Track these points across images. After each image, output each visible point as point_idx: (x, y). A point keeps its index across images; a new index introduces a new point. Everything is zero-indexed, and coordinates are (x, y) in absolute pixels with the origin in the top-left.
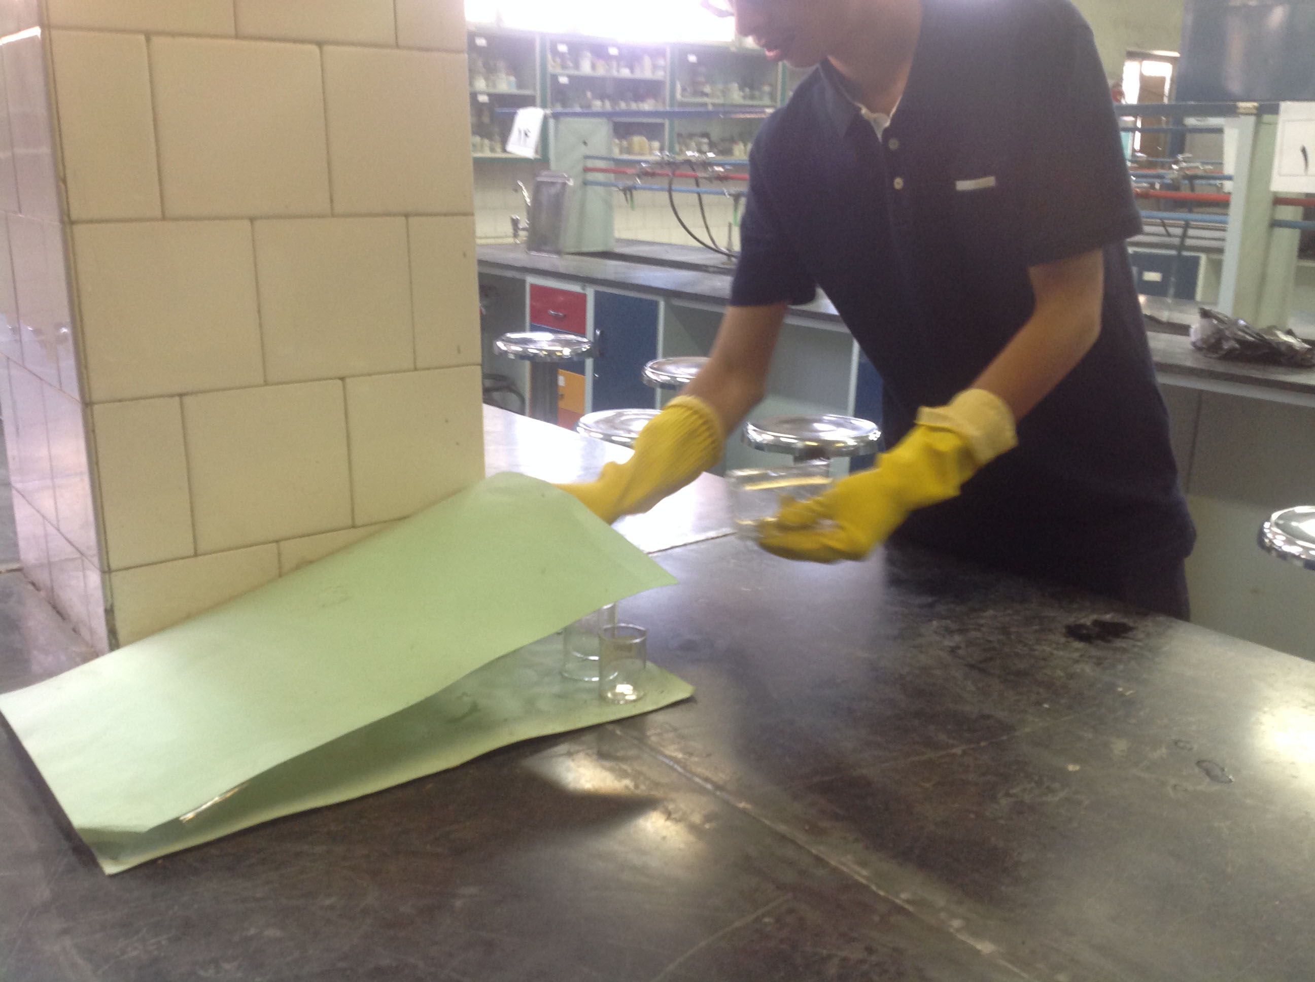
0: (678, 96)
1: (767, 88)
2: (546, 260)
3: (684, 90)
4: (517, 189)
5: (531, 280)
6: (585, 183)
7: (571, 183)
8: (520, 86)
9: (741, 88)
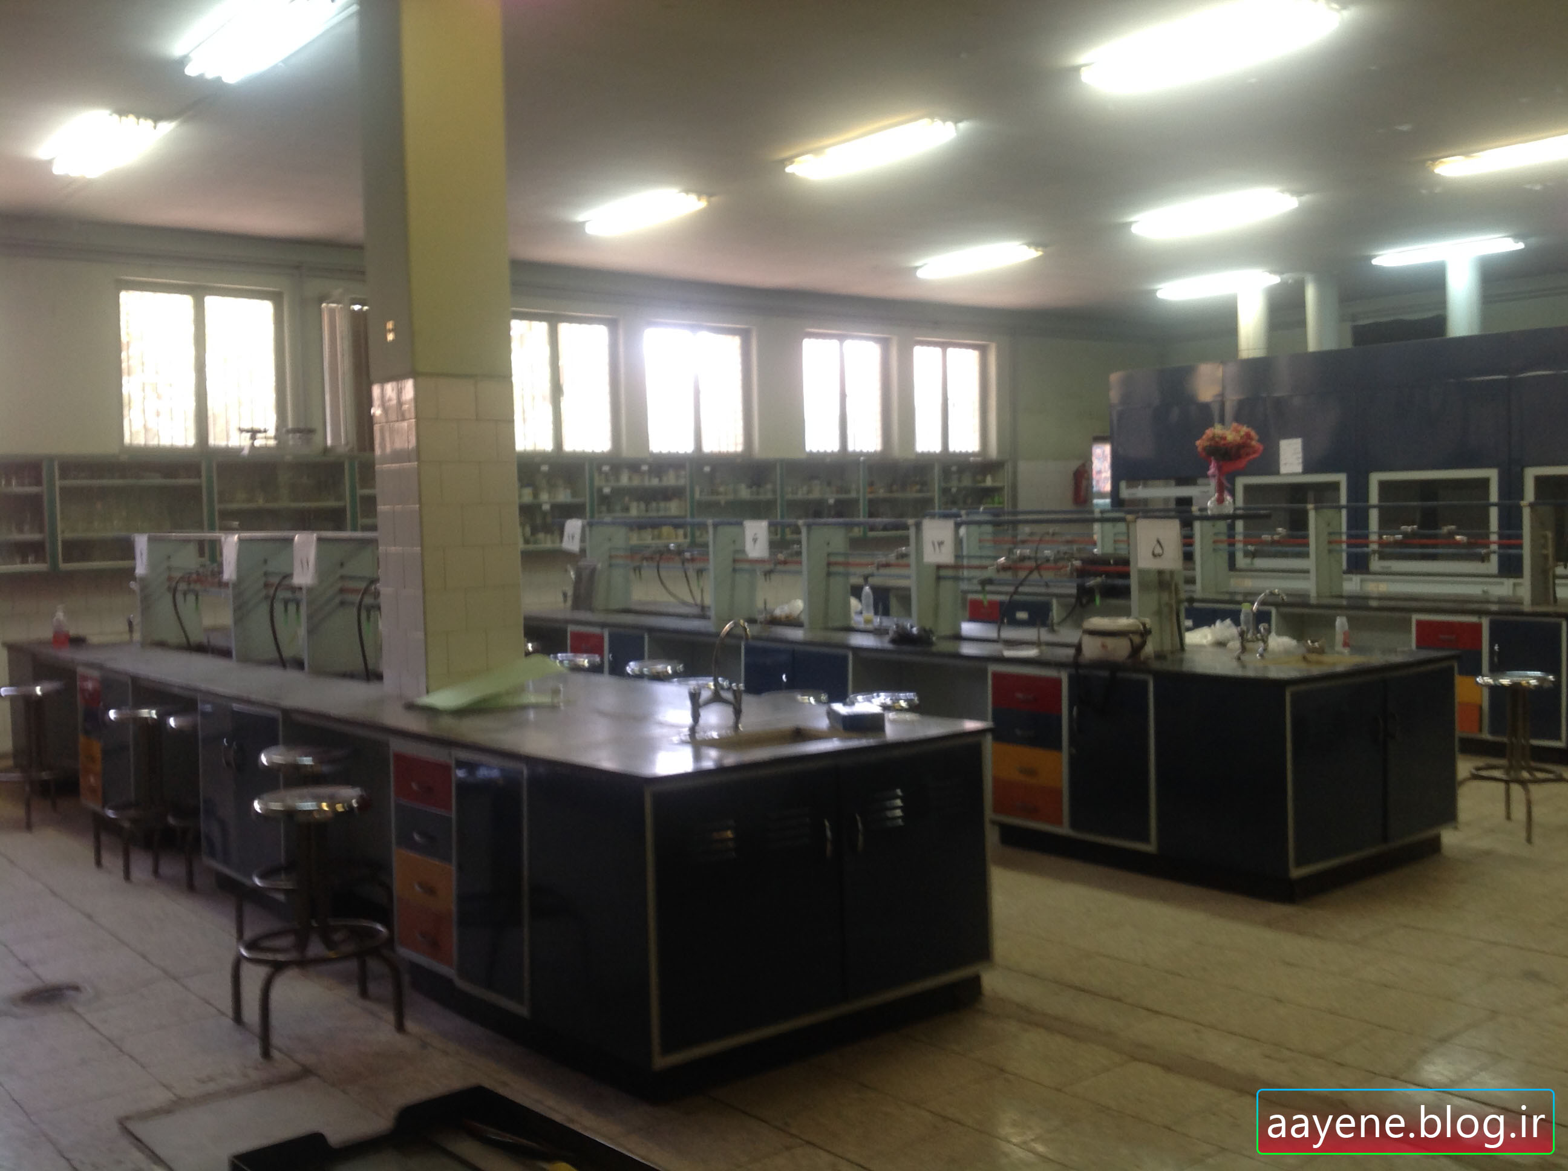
0: (697, 496)
1: (769, 486)
2: (583, 615)
3: (701, 492)
4: (566, 571)
5: (571, 628)
6: (610, 565)
7: (599, 566)
8: (574, 494)
9: (750, 487)
